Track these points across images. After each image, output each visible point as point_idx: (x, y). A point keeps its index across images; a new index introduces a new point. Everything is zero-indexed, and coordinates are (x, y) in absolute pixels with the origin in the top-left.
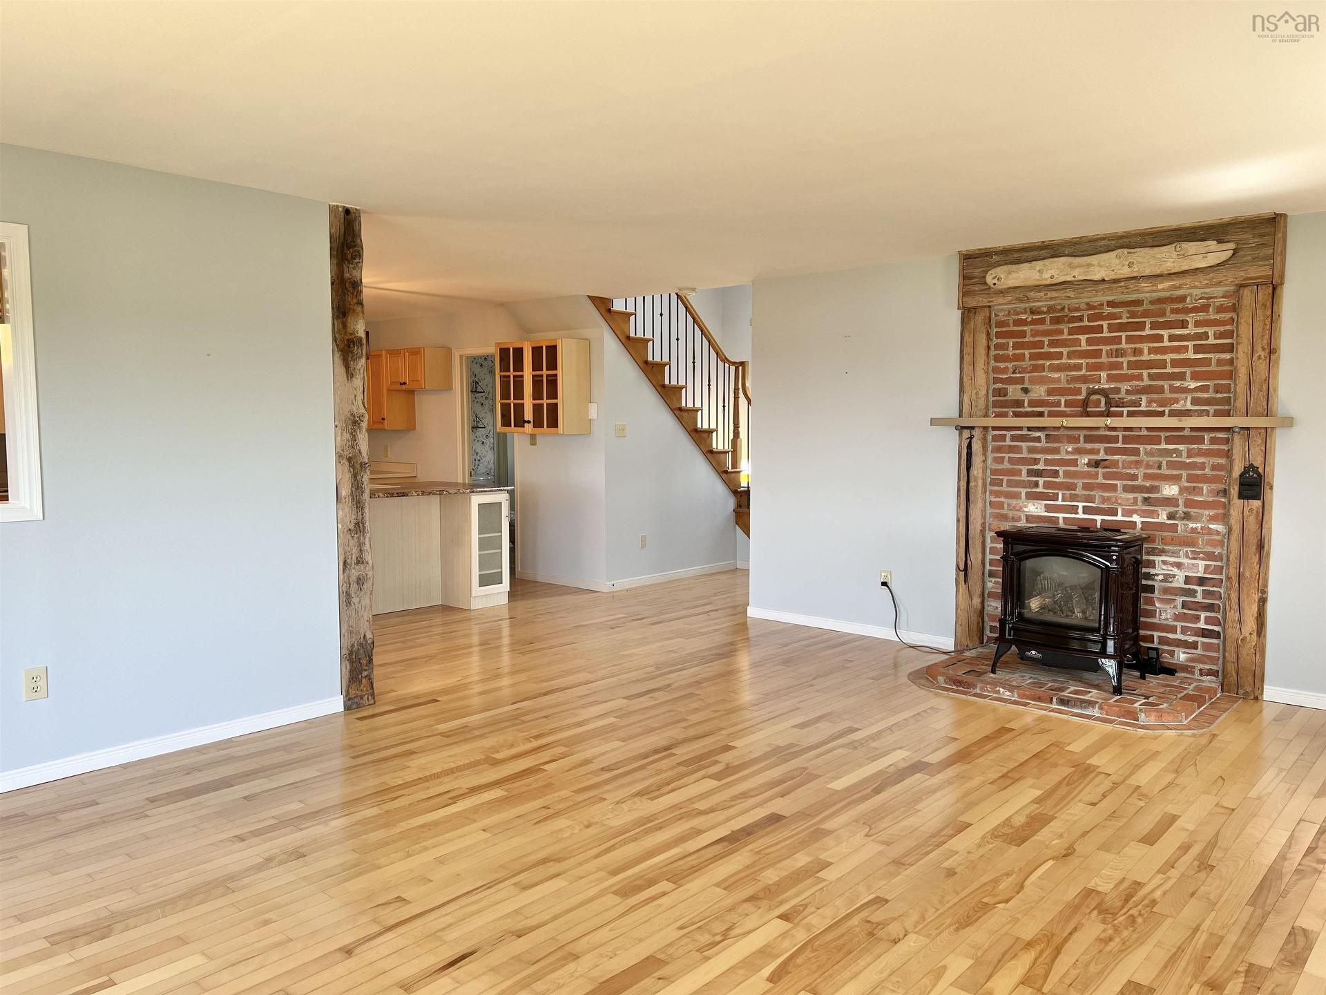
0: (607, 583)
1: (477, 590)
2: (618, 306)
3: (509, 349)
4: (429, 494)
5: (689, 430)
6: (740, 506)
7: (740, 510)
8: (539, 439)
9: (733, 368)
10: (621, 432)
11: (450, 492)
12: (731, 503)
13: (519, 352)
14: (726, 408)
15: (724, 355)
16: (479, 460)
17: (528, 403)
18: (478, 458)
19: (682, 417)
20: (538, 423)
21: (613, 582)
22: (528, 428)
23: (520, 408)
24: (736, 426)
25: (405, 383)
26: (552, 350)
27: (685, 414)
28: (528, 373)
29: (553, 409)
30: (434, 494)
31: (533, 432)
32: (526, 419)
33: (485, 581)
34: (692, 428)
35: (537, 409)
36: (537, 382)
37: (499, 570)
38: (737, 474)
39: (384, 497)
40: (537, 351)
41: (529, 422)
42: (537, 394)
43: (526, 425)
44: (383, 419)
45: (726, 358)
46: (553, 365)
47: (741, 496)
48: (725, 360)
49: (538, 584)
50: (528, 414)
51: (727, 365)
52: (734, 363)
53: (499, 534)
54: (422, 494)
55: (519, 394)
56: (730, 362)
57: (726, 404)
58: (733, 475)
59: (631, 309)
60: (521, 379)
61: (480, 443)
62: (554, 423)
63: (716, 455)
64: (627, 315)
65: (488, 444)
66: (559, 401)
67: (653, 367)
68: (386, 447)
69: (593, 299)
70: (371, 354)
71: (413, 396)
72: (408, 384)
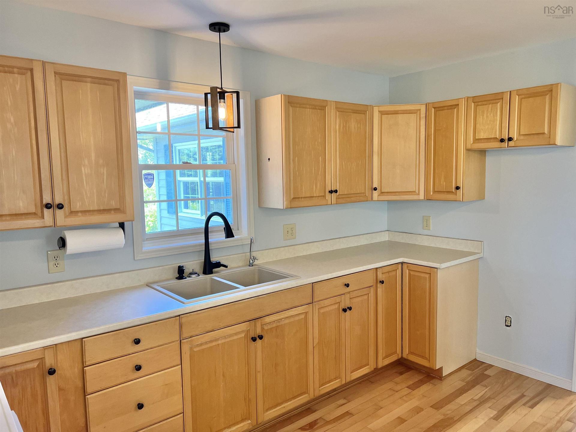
44: (458, 188)
68: (426, 218)
70: (435, 106)
71: (485, 156)
72: (515, 139)
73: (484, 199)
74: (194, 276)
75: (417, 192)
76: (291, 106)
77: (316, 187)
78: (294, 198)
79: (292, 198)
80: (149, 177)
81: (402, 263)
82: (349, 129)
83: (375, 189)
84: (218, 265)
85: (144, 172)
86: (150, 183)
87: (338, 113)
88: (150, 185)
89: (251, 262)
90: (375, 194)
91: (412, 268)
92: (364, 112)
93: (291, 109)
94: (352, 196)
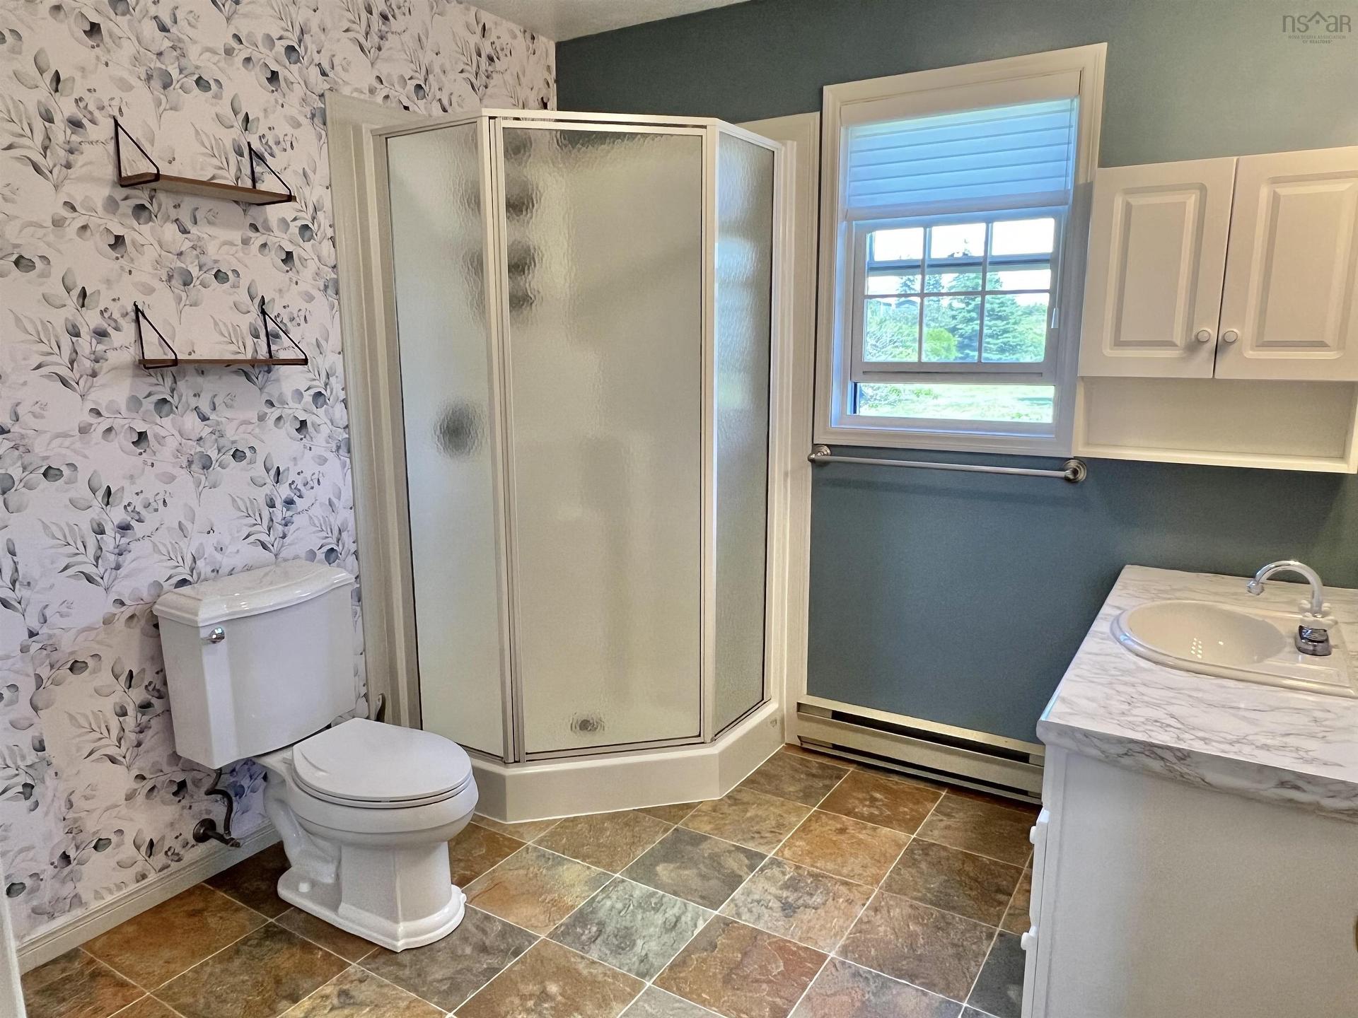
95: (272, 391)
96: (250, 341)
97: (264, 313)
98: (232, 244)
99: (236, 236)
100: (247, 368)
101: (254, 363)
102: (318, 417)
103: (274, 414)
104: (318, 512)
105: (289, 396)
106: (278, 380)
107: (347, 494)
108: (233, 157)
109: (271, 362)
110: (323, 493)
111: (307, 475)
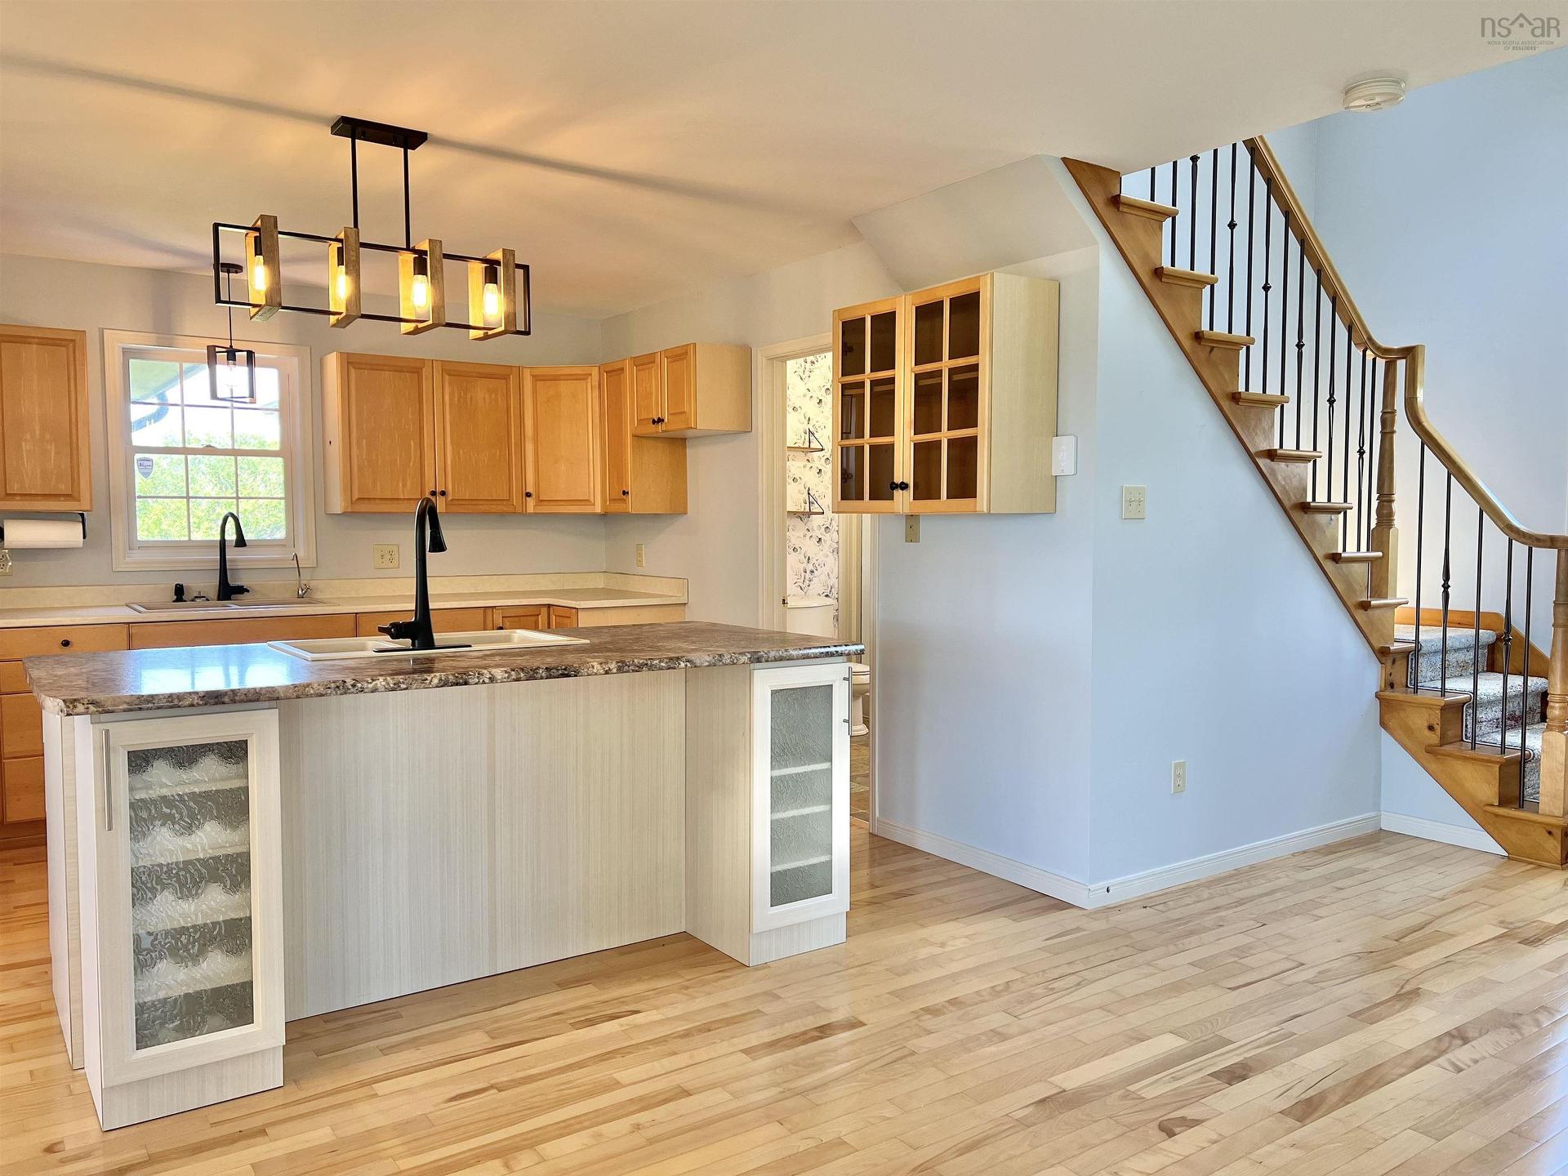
0: (1092, 887)
1: (767, 915)
2: (1134, 188)
3: (863, 319)
4: (639, 668)
5: (1287, 504)
6: (1392, 686)
7: (1389, 694)
8: (924, 527)
9: (1381, 363)
10: (1132, 507)
11: (698, 662)
12: (1372, 676)
13: (885, 323)
14: (1366, 456)
15: (1367, 332)
16: (812, 572)
17: (904, 440)
18: (810, 567)
19: (1273, 472)
20: (925, 489)
21: (1105, 884)
22: (903, 500)
23: (883, 456)
24: (1386, 498)
25: (660, 420)
26: (967, 306)
27: (1281, 466)
28: (904, 374)
29: (965, 452)
30: (651, 668)
31: (915, 511)
32: (898, 479)
33: (786, 888)
34: (1294, 500)
35: (925, 455)
36: (926, 394)
37: (823, 859)
38: (1387, 613)
39: (509, 679)
40: (927, 314)
41: (904, 486)
42: (925, 419)
43: (898, 493)
44: (625, 493)
45: (1370, 339)
46: (967, 342)
47: (1394, 662)
48: (1368, 343)
49: (919, 861)
50: (904, 468)
51: (1370, 355)
52: (1385, 352)
53: (825, 766)
54: (620, 670)
55: (884, 422)
56: (1379, 348)
57: (1366, 448)
58: (1377, 612)
59: (1163, 200)
60: (888, 387)
61: (815, 540)
62: (964, 486)
63: (1344, 566)
64: (1156, 215)
65: (829, 543)
66: (981, 431)
67: (1212, 348)
68: (639, 547)
69: (1075, 168)
70: (607, 370)
71: (685, 448)
72: (666, 420)
73: (686, 513)
74: (198, 600)
75: (592, 501)
76: (355, 368)
77: (404, 485)
78: (359, 499)
79: (357, 497)
80: (146, 463)
81: (549, 606)
82: (471, 401)
83: (528, 495)
84: (241, 590)
85: (138, 456)
86: (146, 471)
87: (447, 377)
88: (146, 475)
89: (300, 592)
90: (531, 502)
91: (561, 612)
92: (506, 378)
93: (352, 371)
94: (481, 502)
95: (809, 525)
96: (803, 505)
97: (809, 494)
98: (800, 467)
99: (801, 464)
100: (802, 516)
101: (803, 513)
102: (826, 537)
103: (809, 534)
104: (824, 578)
105: (815, 528)
106: (812, 521)
107: (835, 574)
108: (803, 435)
109: (810, 513)
110: (826, 570)
111: (820, 561)
